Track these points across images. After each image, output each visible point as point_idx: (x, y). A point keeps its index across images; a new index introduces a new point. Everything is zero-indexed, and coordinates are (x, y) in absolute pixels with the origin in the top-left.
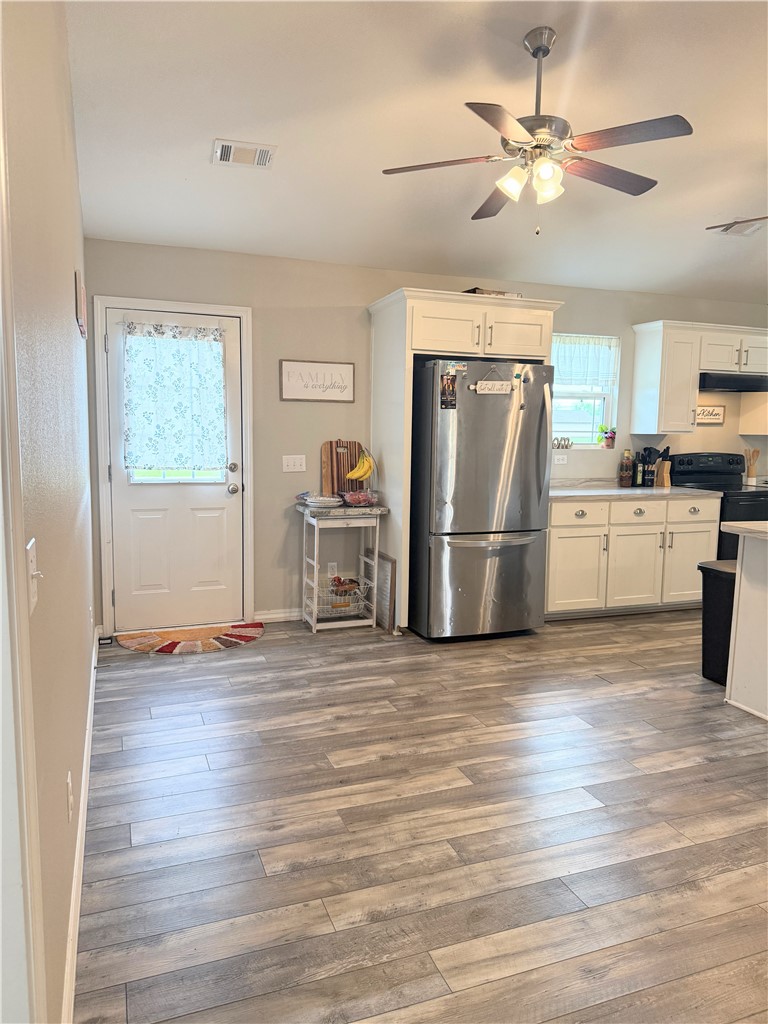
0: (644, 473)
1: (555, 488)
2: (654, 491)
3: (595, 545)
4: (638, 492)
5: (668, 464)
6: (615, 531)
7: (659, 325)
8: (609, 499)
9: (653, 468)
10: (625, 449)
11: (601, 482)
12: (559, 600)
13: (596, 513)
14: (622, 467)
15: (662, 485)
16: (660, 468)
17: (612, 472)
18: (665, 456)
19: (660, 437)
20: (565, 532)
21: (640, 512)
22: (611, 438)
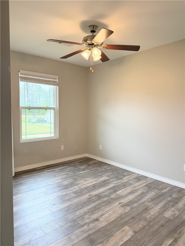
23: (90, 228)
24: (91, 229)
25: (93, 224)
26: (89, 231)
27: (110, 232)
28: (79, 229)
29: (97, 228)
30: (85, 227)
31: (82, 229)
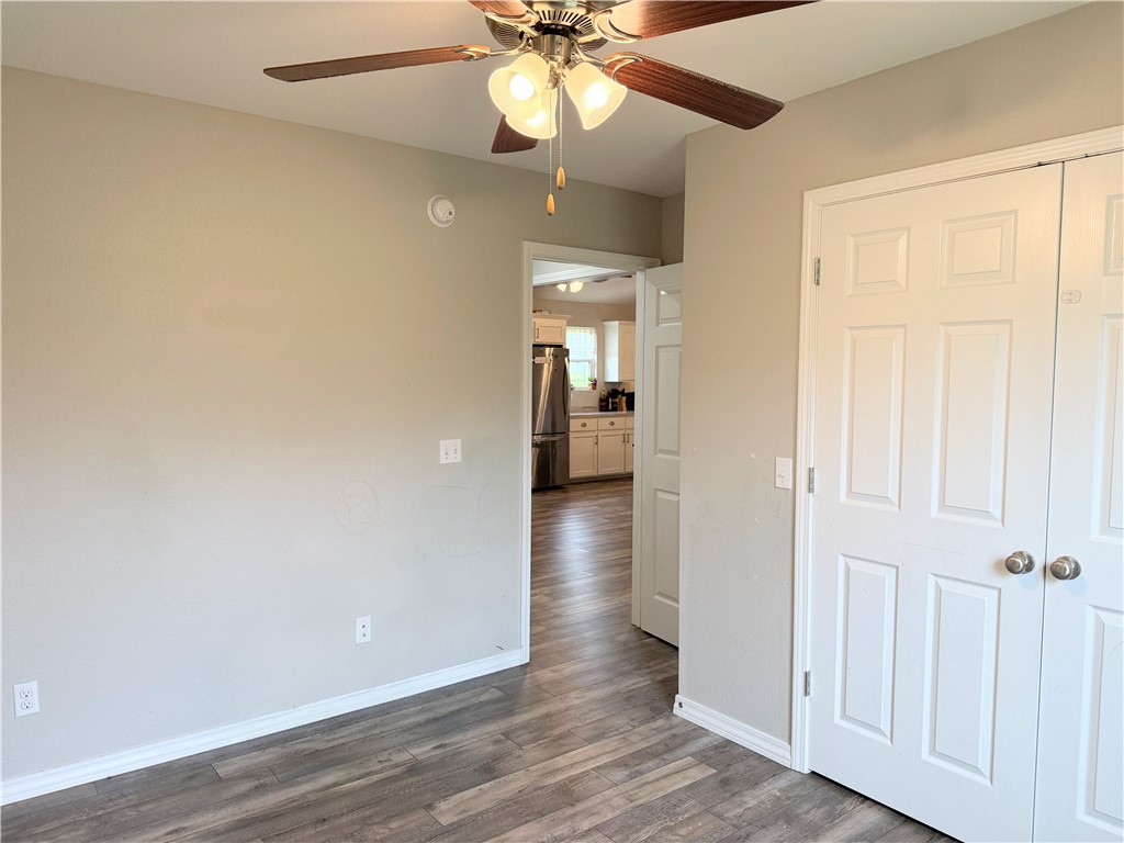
0: (613, 403)
1: (573, 412)
2: (619, 413)
3: (591, 441)
4: (610, 413)
5: (624, 398)
6: (600, 434)
7: (617, 323)
8: (597, 417)
9: (617, 400)
10: (601, 390)
11: (591, 408)
12: (576, 472)
13: (592, 424)
14: (601, 400)
15: (622, 410)
16: (621, 400)
17: (596, 403)
18: (623, 393)
19: (619, 383)
20: (577, 435)
21: (613, 423)
22: (594, 385)
23: (569, 823)
24: (565, 820)
25: (559, 833)
26: (575, 815)
27: (507, 809)
28: (604, 820)
29: (546, 820)
30: (585, 825)
31: (596, 820)
